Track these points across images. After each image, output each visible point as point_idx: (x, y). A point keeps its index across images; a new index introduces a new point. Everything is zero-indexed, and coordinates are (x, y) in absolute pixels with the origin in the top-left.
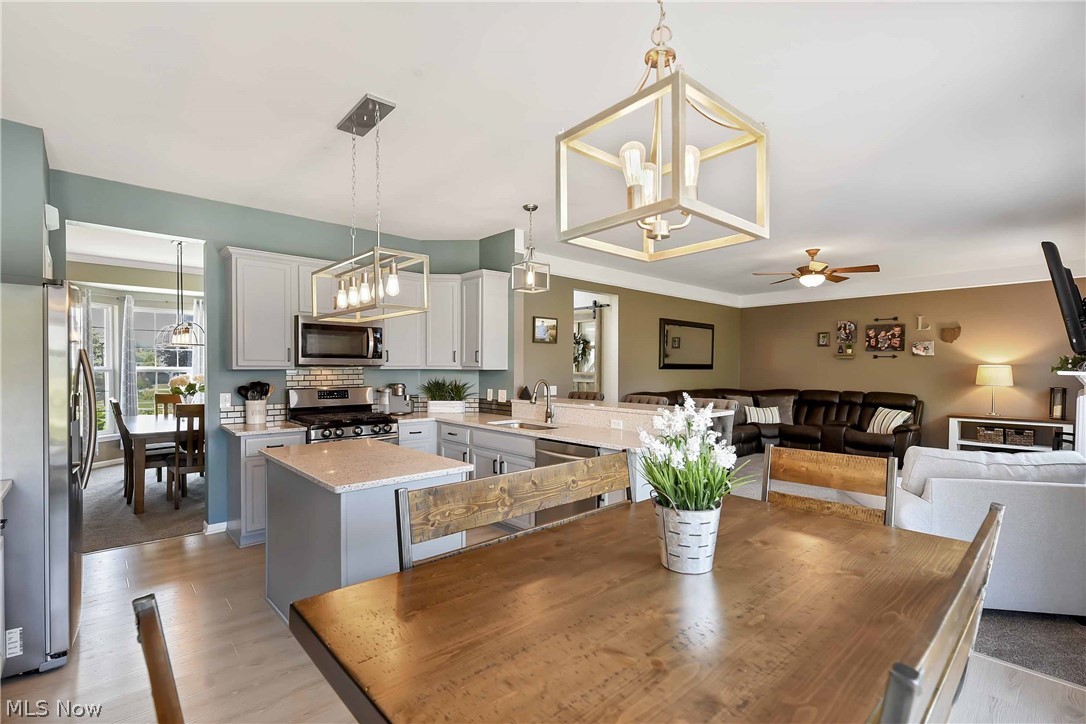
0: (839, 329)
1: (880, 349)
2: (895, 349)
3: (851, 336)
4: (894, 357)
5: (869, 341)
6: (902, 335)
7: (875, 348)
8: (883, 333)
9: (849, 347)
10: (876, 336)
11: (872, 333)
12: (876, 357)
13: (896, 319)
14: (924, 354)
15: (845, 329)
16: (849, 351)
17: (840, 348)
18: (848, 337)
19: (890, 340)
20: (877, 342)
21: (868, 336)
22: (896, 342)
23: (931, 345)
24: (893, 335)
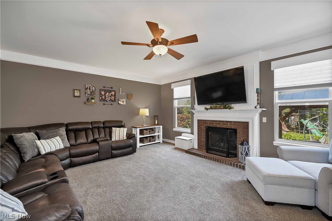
0: (87, 89)
1: (106, 101)
2: (112, 101)
3: (92, 93)
4: (112, 104)
5: (102, 97)
6: (115, 95)
7: (105, 100)
8: (108, 94)
9: (92, 99)
10: (105, 95)
11: (103, 93)
12: (104, 104)
13: (112, 88)
14: (122, 104)
15: (90, 89)
16: (93, 101)
17: (88, 99)
18: (91, 94)
19: (111, 97)
20: (105, 97)
21: (101, 94)
22: (113, 98)
23: (125, 100)
24: (112, 95)
